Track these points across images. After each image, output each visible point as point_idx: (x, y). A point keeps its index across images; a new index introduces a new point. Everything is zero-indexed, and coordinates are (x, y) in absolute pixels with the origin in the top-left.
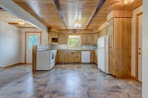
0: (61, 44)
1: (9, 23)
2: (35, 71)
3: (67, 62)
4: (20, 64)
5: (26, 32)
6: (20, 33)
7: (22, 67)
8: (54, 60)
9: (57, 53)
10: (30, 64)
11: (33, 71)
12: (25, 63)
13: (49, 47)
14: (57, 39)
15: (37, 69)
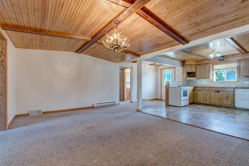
0: (200, 78)
1: (150, 65)
2: (168, 105)
3: (208, 103)
4: (157, 99)
5: (161, 69)
6: (156, 70)
7: (158, 102)
8: (187, 97)
9: (194, 90)
10: (164, 100)
11: (166, 105)
12: (161, 100)
13: (183, 83)
14: (195, 72)
15: (169, 104)
